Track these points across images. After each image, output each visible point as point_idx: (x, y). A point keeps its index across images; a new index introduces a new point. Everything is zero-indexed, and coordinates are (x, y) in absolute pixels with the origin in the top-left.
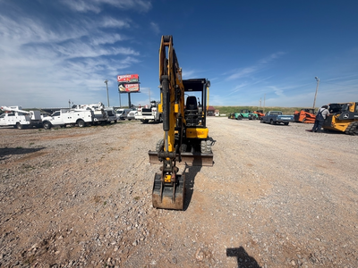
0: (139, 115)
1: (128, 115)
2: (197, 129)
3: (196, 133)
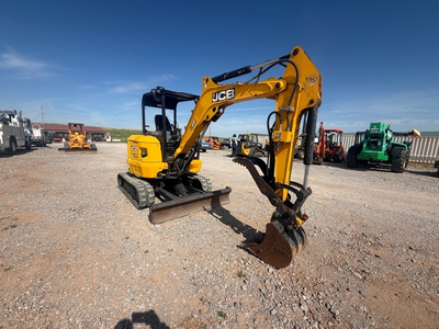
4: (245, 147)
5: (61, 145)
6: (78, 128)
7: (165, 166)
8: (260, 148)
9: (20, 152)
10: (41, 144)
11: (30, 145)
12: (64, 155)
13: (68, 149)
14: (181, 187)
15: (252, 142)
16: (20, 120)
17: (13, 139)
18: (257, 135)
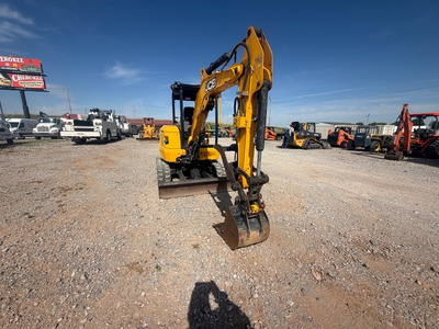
0: (69, 131)
1: (35, 130)
2: (209, 149)
3: (207, 154)
4: (298, 138)
5: (138, 136)
6: (150, 122)
7: (183, 152)
8: (318, 138)
9: (113, 141)
10: (128, 135)
11: (120, 136)
12: (139, 143)
13: (142, 139)
14: (195, 172)
15: (307, 131)
16: (115, 117)
17: (108, 132)
18: (314, 124)
